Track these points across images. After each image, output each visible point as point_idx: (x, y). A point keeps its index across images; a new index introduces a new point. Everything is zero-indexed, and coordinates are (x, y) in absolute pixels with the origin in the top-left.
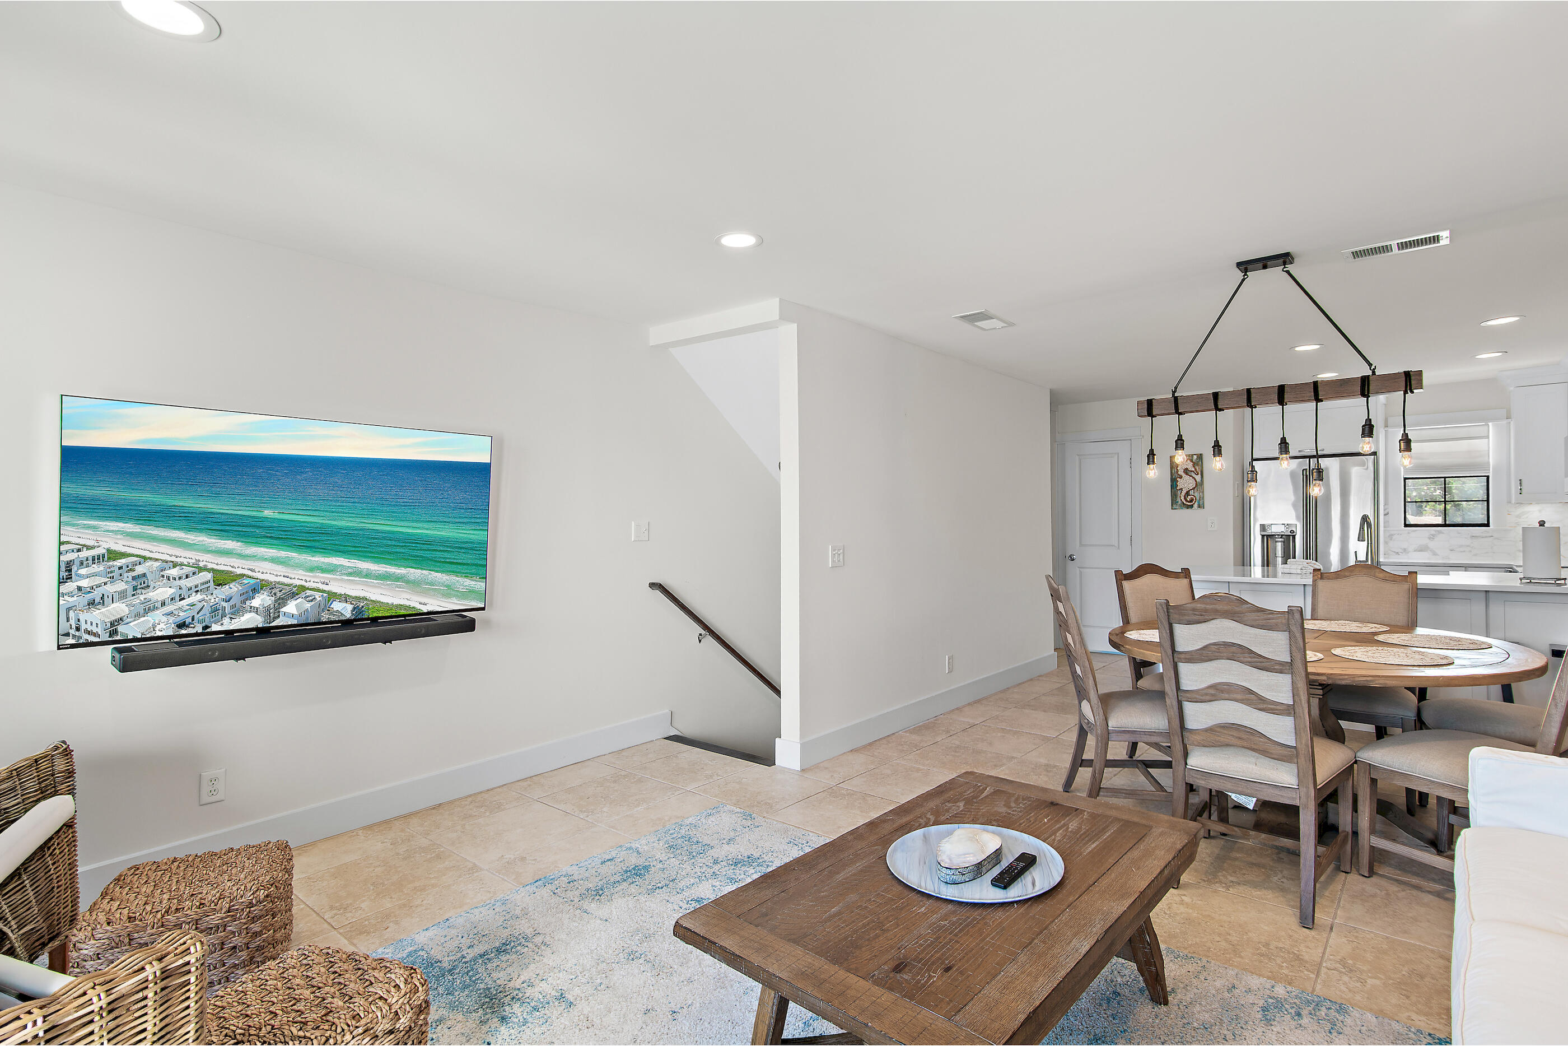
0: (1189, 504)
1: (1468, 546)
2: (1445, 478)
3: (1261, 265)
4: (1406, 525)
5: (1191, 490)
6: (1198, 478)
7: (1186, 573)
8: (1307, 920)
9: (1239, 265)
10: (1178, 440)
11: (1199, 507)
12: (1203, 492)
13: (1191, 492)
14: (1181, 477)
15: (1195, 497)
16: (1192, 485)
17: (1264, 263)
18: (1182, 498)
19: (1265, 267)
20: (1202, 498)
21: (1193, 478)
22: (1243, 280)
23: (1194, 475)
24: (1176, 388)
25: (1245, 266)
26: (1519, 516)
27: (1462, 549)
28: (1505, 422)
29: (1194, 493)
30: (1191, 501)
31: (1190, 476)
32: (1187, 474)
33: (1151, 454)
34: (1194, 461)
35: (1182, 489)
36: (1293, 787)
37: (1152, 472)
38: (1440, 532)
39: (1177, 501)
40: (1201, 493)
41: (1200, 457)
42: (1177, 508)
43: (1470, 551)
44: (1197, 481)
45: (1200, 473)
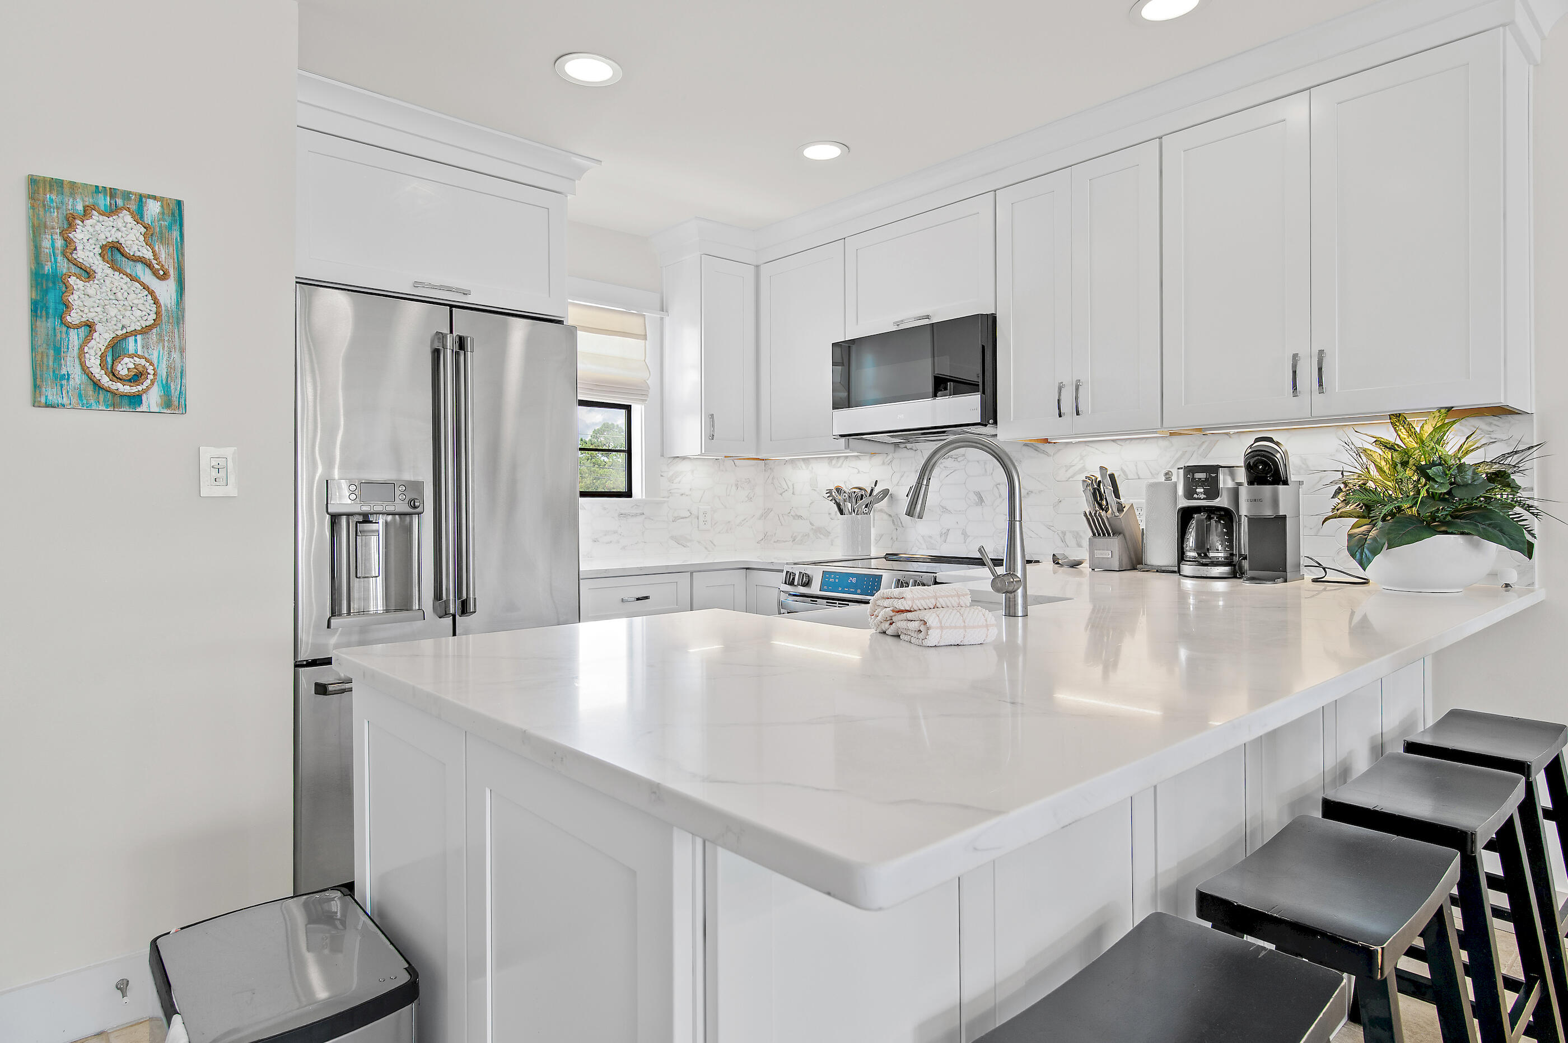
1: (615, 532)
5: (134, 333)
6: (166, 290)
11: (167, 404)
12: (182, 351)
13: (131, 345)
14: (88, 274)
15: (152, 364)
16: (141, 315)
18: (94, 363)
20: (177, 374)
21: (145, 287)
23: (147, 277)
29: (146, 346)
30: (137, 376)
31: (133, 279)
32: (115, 267)
34: (148, 220)
35: (90, 326)
39: (64, 372)
40: (173, 353)
41: (175, 211)
42: (65, 401)
43: (617, 542)
44: (156, 302)
45: (172, 272)
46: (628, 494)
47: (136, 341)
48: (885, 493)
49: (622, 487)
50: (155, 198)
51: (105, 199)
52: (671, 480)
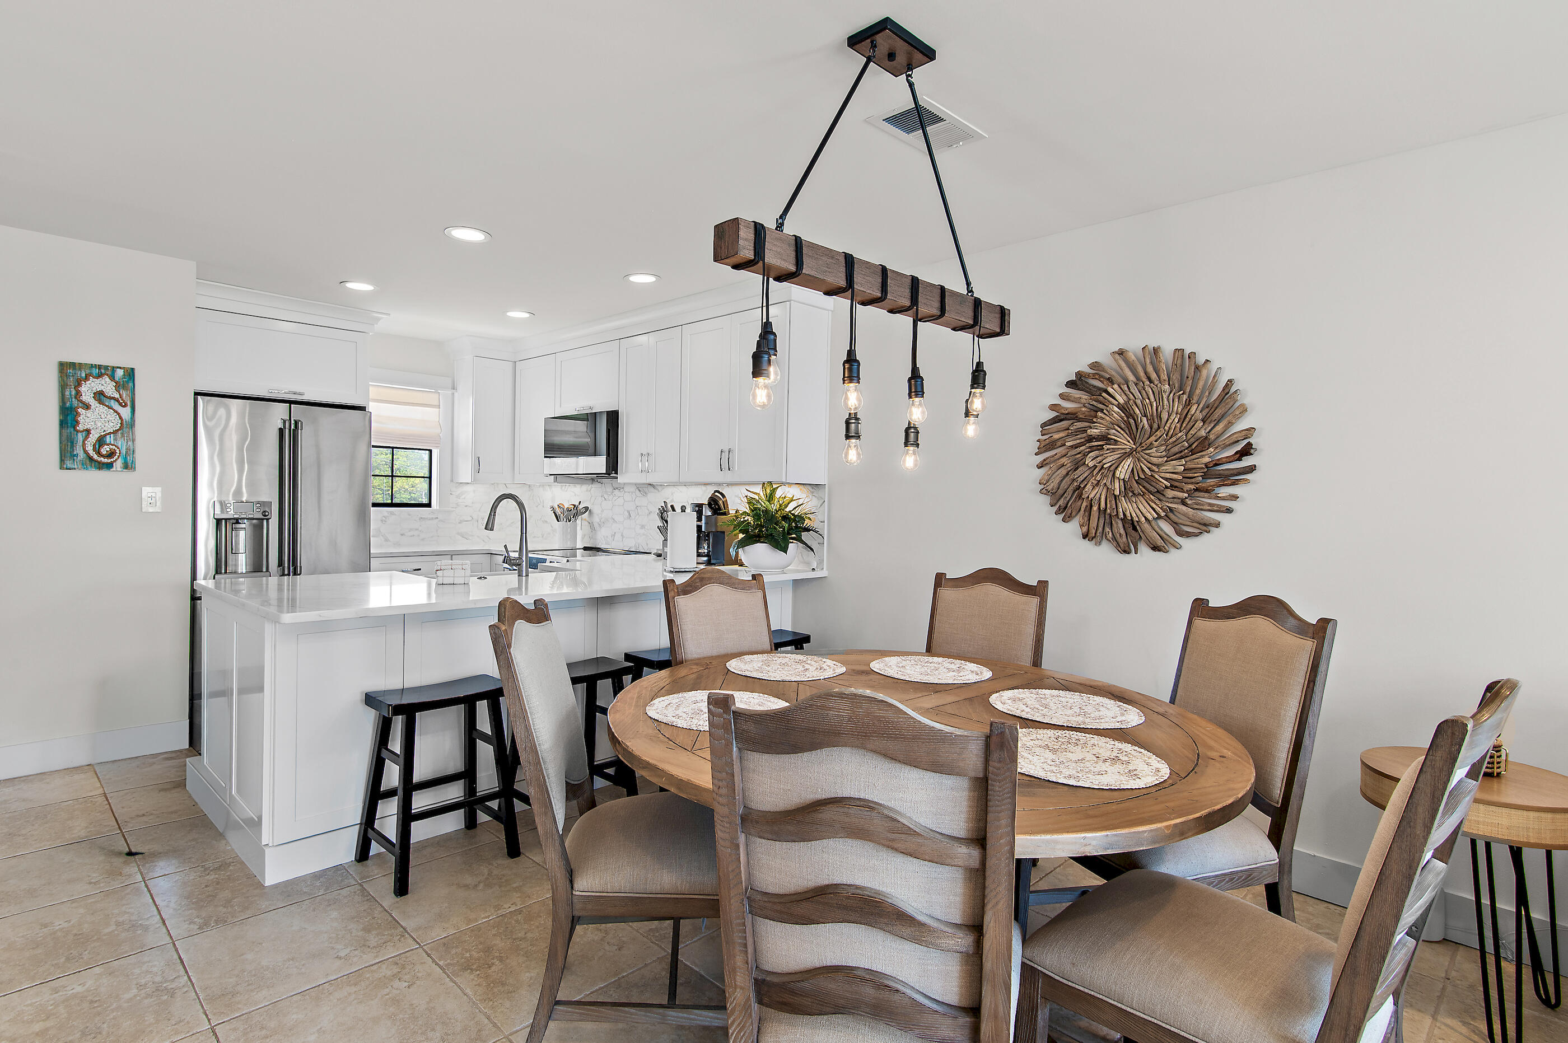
0: (106, 460)
1: (417, 529)
2: (394, 448)
5: (110, 433)
6: (126, 413)
11: (126, 466)
12: (133, 441)
13: (108, 439)
14: (87, 407)
15: (118, 448)
16: (114, 424)
18: (90, 449)
20: (131, 452)
21: (116, 412)
23: (116, 406)
27: (411, 533)
28: (451, 392)
29: (115, 439)
30: (111, 454)
31: (110, 408)
32: (101, 402)
34: (117, 379)
35: (88, 432)
38: (388, 513)
39: (75, 453)
40: (129, 443)
41: (130, 373)
42: (76, 467)
43: (419, 536)
44: (121, 418)
45: (129, 403)
46: (429, 505)
47: (110, 437)
48: (587, 508)
49: (425, 501)
50: (120, 368)
51: (96, 371)
52: (458, 497)
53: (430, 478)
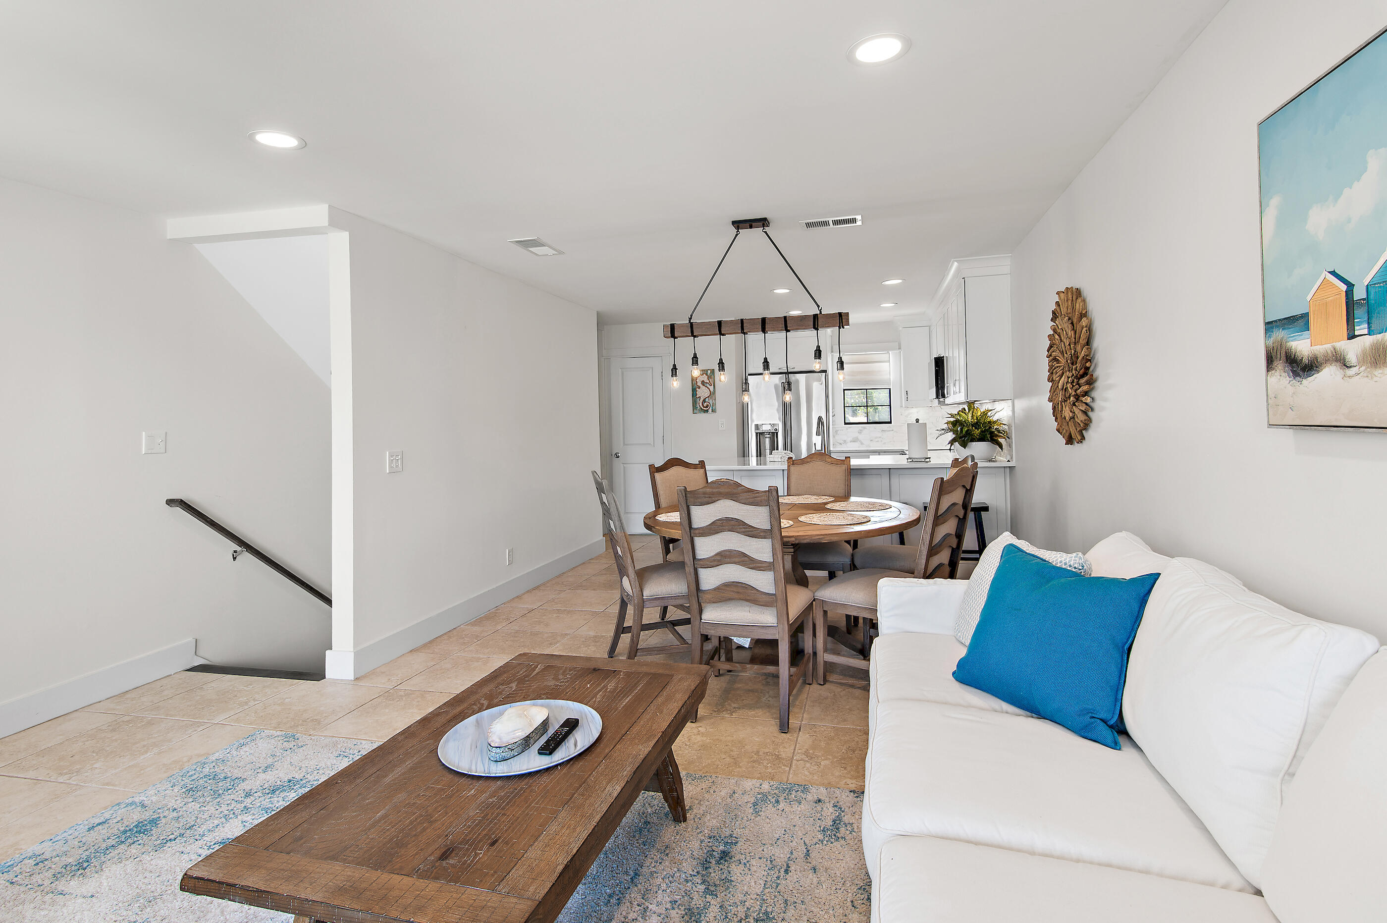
0: (705, 409)
1: (880, 437)
2: (867, 389)
3: (748, 225)
4: (846, 424)
5: (707, 397)
6: (711, 388)
7: (702, 465)
8: (784, 727)
9: (734, 223)
10: (694, 357)
11: (713, 411)
12: (715, 400)
13: (707, 400)
14: (699, 388)
15: (709, 403)
16: (707, 393)
17: (750, 223)
18: (701, 404)
19: (751, 227)
20: (714, 404)
21: (708, 388)
22: (737, 235)
23: (708, 385)
24: (691, 316)
25: (738, 224)
26: (907, 416)
27: (877, 440)
28: (898, 351)
29: (709, 400)
30: (707, 406)
31: (706, 386)
32: (704, 385)
33: (675, 368)
34: (707, 374)
35: (700, 398)
36: (774, 625)
37: (675, 383)
38: (865, 428)
39: (697, 407)
40: (713, 400)
42: (697, 413)
43: (882, 441)
44: (710, 391)
45: (712, 383)
49: (888, 420)
50: (709, 369)
51: (702, 372)
53: (890, 405)
